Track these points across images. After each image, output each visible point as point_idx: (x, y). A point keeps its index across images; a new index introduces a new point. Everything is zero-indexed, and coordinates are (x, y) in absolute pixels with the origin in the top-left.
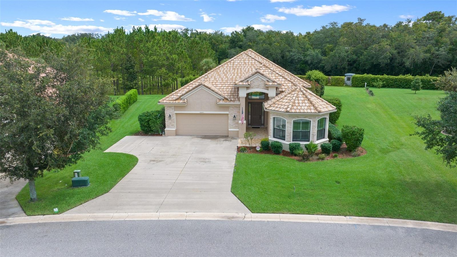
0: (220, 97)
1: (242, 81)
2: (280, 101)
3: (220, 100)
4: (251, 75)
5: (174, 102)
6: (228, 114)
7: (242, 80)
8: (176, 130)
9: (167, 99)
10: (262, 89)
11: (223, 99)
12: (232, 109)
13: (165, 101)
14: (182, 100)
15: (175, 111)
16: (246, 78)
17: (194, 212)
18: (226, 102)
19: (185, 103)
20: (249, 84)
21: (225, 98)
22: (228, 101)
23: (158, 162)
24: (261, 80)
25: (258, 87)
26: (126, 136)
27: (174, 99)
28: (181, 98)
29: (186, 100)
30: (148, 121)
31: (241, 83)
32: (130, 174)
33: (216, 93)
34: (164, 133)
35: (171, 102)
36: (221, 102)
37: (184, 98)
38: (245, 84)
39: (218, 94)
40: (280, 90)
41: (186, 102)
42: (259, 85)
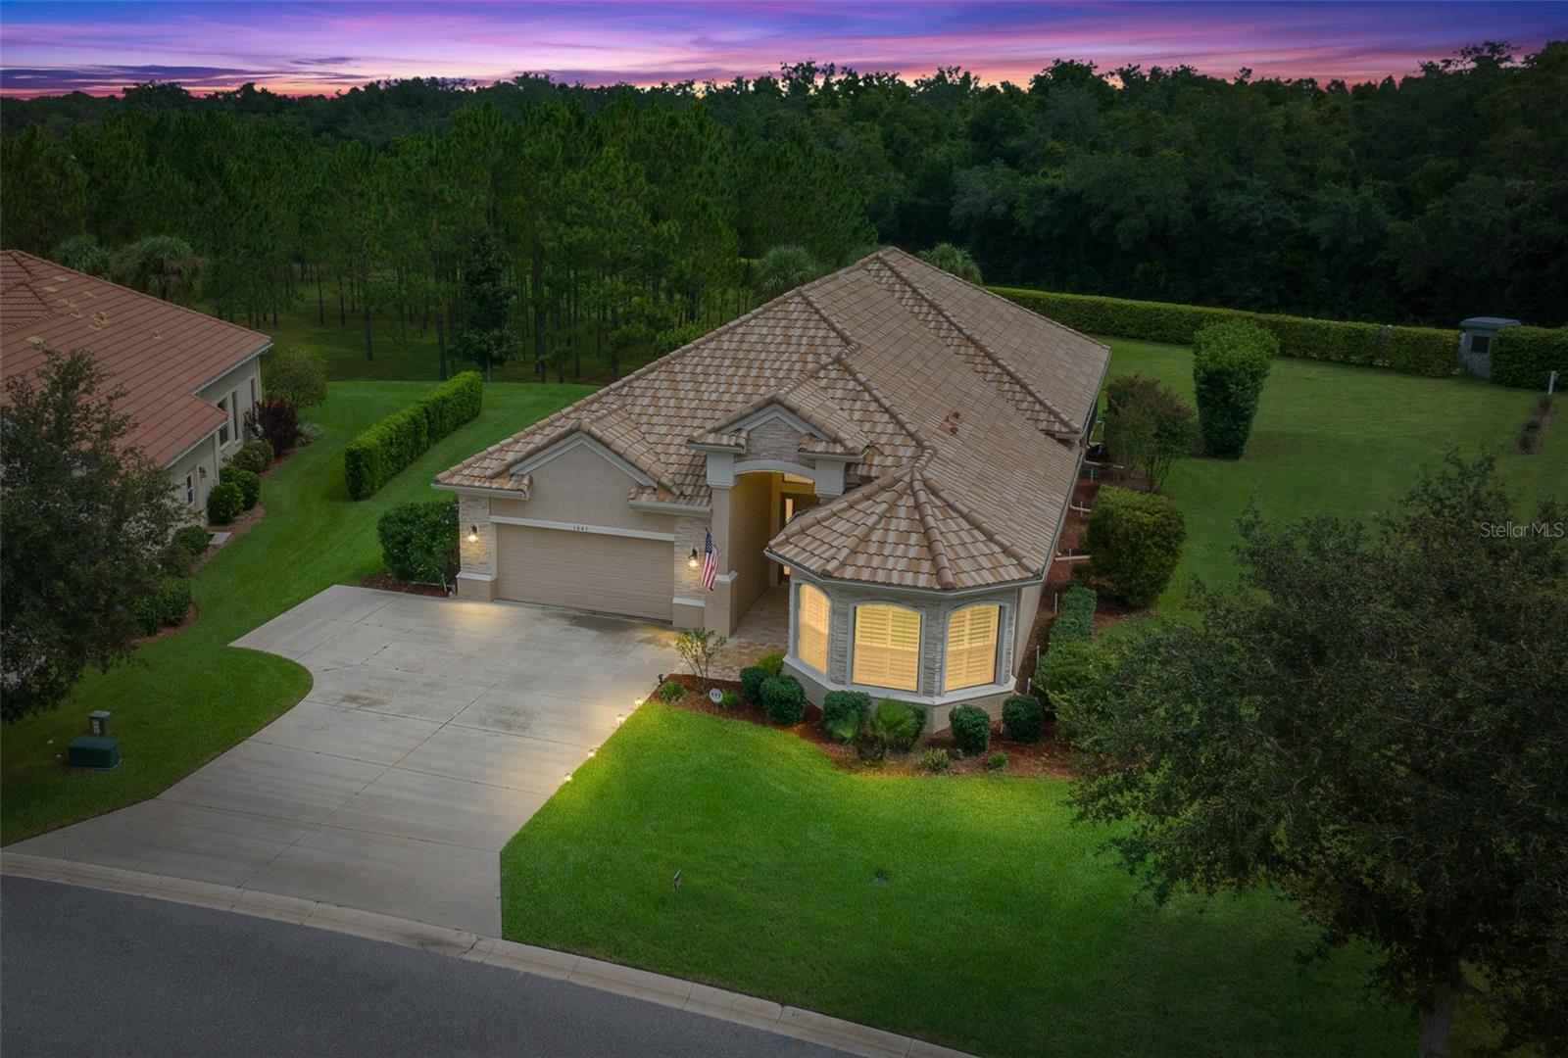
0: (644, 481)
1: (715, 430)
2: (825, 524)
3: (642, 488)
4: (752, 410)
5: (487, 484)
6: (672, 543)
7: (717, 424)
8: (496, 580)
9: (466, 472)
10: (794, 462)
11: (655, 489)
12: (687, 525)
13: (456, 480)
14: (514, 478)
15: (490, 514)
16: (730, 420)
17: (338, 906)
18: (663, 501)
19: (523, 491)
20: (737, 445)
21: (659, 483)
22: (669, 497)
23: (365, 705)
24: (789, 429)
25: (776, 455)
26: (333, 584)
27: (489, 472)
28: (512, 471)
29: (526, 481)
30: (407, 540)
31: (711, 438)
32: (252, 740)
33: (630, 463)
34: (454, 586)
35: (477, 484)
36: (644, 498)
37: (524, 473)
38: (725, 440)
39: (636, 467)
40: (862, 471)
41: (525, 489)
42: (782, 447)
